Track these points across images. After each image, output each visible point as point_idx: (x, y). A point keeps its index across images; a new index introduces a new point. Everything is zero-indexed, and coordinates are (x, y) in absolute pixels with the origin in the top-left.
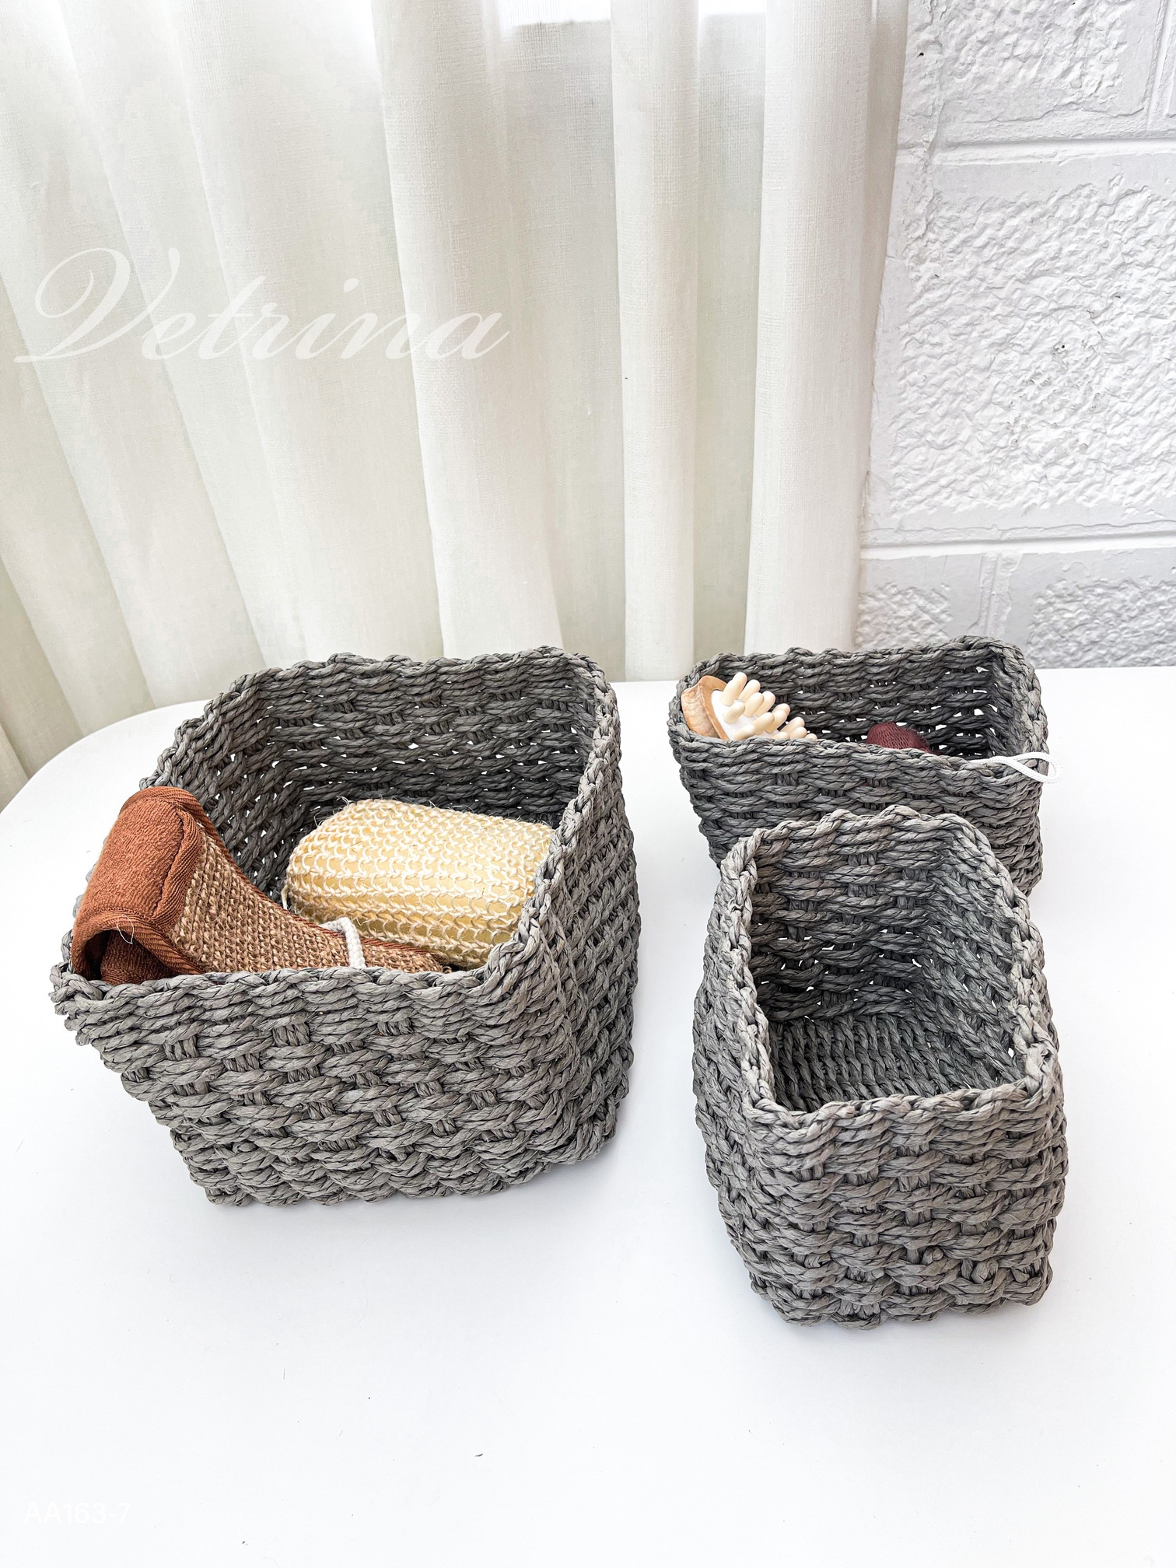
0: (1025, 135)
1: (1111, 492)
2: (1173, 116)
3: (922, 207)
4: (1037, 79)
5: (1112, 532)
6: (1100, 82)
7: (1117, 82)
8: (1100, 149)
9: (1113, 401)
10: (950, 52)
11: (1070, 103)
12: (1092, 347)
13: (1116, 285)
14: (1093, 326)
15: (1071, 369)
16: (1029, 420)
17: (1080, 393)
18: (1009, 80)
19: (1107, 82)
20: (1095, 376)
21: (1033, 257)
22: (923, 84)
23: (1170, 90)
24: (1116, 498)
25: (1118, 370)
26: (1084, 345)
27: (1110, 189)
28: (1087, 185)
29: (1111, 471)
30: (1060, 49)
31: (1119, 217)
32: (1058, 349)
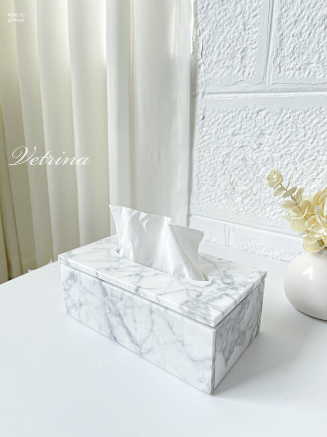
0: (228, 91)
1: (265, 213)
2: (273, 84)
3: (202, 111)
4: (231, 73)
5: (267, 228)
6: (249, 74)
7: (254, 73)
8: (251, 95)
9: (263, 180)
10: (207, 66)
11: (241, 81)
12: (254, 160)
13: (260, 140)
14: (254, 153)
15: (248, 167)
16: (237, 182)
17: (252, 175)
18: (223, 74)
19: (251, 74)
20: (256, 170)
21: (234, 129)
22: (200, 75)
23: (272, 76)
24: (267, 215)
25: (263, 169)
26: (252, 159)
27: (255, 108)
28: (247, 107)
29: (265, 205)
30: (237, 64)
31: (259, 117)
32: (244, 159)
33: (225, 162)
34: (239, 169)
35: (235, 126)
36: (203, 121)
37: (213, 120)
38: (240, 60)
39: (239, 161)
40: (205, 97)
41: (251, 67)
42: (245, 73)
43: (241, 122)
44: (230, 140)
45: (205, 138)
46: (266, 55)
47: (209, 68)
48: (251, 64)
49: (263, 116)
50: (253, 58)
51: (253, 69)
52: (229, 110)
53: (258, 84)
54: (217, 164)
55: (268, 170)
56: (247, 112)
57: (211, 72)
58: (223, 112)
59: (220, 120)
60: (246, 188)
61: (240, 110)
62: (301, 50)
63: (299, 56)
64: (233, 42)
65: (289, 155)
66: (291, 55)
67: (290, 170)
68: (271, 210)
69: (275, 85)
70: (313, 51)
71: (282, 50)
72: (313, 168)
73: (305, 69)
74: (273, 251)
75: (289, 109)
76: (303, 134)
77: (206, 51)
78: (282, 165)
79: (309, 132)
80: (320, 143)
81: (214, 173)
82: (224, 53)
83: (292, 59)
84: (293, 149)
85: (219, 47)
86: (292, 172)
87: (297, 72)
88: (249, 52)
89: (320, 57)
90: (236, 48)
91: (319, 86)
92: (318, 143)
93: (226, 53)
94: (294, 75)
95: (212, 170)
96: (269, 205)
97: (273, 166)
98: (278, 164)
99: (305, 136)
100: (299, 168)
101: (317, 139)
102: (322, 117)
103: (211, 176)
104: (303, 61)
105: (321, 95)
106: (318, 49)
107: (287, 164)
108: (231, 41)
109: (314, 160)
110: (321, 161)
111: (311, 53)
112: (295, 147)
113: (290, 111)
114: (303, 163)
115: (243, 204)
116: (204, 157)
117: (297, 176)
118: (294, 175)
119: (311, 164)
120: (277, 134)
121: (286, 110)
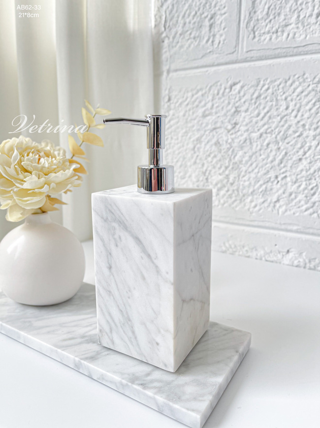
0: (196, 65)
1: (245, 205)
2: (247, 52)
3: (167, 92)
4: (199, 44)
5: (248, 223)
6: (219, 43)
7: (225, 42)
8: (222, 68)
9: (241, 166)
10: (171, 39)
11: (210, 52)
12: (229, 144)
13: (235, 119)
14: (229, 136)
15: (223, 151)
16: (210, 171)
17: (227, 161)
18: (189, 46)
19: (222, 42)
20: (232, 155)
21: (204, 109)
22: (164, 51)
23: (245, 43)
24: (247, 208)
25: (240, 153)
26: (227, 142)
27: (228, 82)
28: (219, 81)
29: (244, 196)
30: (205, 33)
31: (233, 92)
32: (217, 143)
33: (196, 149)
34: (212, 155)
35: (205, 105)
36: (169, 104)
37: (180, 101)
38: (208, 29)
39: (211, 146)
40: (171, 75)
41: (221, 35)
42: (215, 43)
43: (212, 100)
44: (200, 122)
45: (172, 122)
46: (238, 20)
47: (173, 41)
48: (222, 32)
49: (237, 91)
50: (223, 25)
51: (223, 37)
52: (199, 88)
53: (230, 54)
54: (187, 151)
55: (245, 153)
56: (218, 87)
57: (176, 46)
58: (192, 90)
59: (188, 100)
60: (221, 177)
61: (211, 87)
62: (277, 11)
63: (275, 18)
64: (199, 9)
65: (269, 133)
66: (266, 17)
67: (271, 151)
68: (251, 201)
69: (249, 53)
70: (290, 10)
71: (255, 12)
72: (299, 145)
73: (283, 31)
74: (256, 250)
75: (267, 79)
76: (285, 107)
77: (170, 23)
78: (262, 146)
79: (292, 105)
80: (306, 116)
81: (184, 163)
82: (190, 23)
83: (267, 21)
84: (274, 126)
85: (184, 17)
86: (274, 153)
87: (274, 36)
88: (219, 19)
89: (299, 17)
90: (203, 16)
91: (300, 49)
92: (302, 115)
93: (192, 22)
94: (271, 39)
95: (181, 159)
96: (249, 195)
97: (251, 148)
98: (257, 146)
99: (287, 108)
100: (282, 148)
101: (301, 111)
102: (306, 84)
103: (181, 166)
104: (280, 23)
105: (303, 60)
106: (296, 7)
107: (268, 144)
108: (197, 9)
109: (299, 136)
110: (307, 137)
111: (288, 13)
112: (276, 123)
113: (268, 81)
114: (286, 141)
115: (218, 196)
116: (172, 145)
117: (280, 157)
118: (276, 156)
119: (296, 141)
120: (254, 110)
121: (264, 81)
